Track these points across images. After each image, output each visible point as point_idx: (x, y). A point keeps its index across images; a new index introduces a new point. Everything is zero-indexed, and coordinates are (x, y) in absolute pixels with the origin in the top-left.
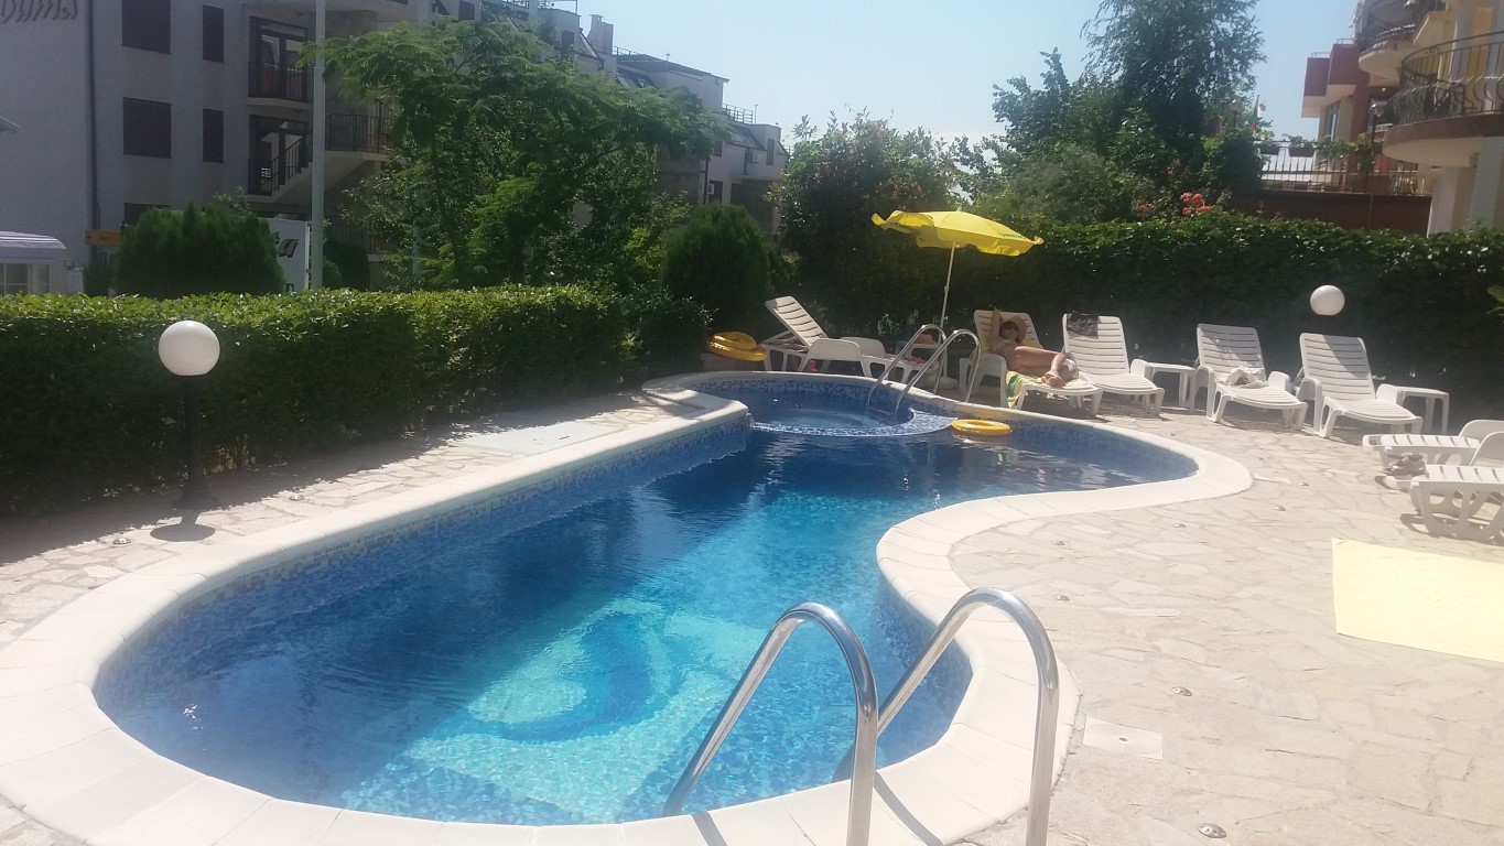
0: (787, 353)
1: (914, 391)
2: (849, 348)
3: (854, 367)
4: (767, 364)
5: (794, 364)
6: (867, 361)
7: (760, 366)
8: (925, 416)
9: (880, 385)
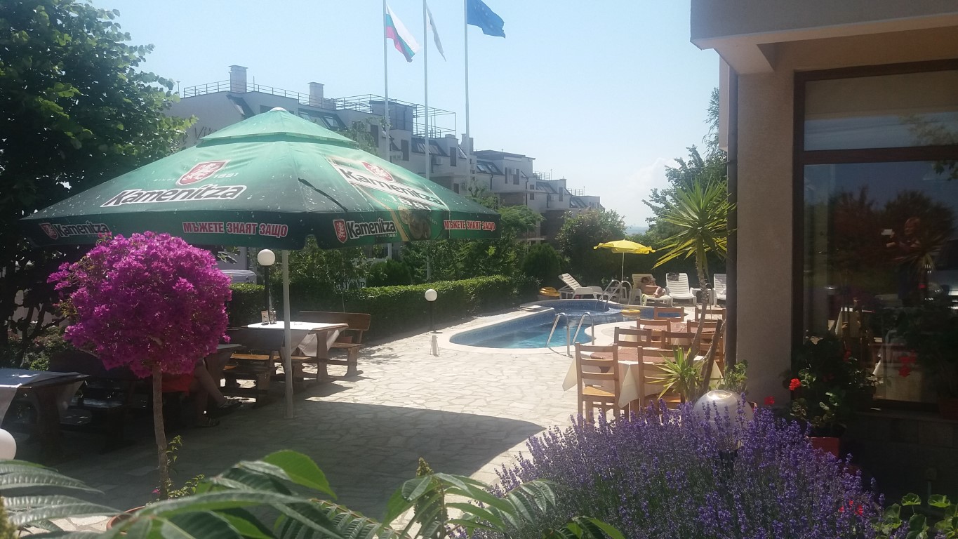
0: (567, 293)
1: (609, 302)
2: (589, 290)
3: (591, 296)
4: (560, 297)
5: (570, 296)
6: (595, 294)
7: (558, 298)
8: (613, 310)
9: (599, 301)
